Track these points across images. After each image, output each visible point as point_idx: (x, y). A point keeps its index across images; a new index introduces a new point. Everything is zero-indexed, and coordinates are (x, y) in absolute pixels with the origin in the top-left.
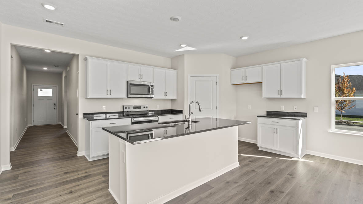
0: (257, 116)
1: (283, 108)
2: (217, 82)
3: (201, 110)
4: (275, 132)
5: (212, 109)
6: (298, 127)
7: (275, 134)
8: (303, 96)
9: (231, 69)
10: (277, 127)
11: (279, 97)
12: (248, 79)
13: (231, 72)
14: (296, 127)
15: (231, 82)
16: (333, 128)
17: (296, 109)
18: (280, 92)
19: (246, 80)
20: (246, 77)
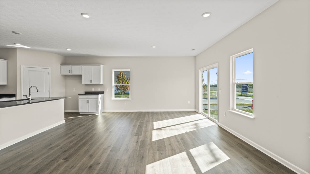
0: (78, 95)
1: (93, 90)
2: (49, 73)
3: (39, 91)
4: (88, 102)
5: (45, 92)
6: (98, 99)
7: (88, 104)
8: (101, 83)
9: (61, 64)
10: (89, 100)
11: (90, 83)
12: (73, 72)
13: (61, 66)
14: (97, 99)
15: (61, 73)
16: (114, 98)
17: (99, 90)
18: (91, 81)
19: (72, 73)
20: (72, 71)
